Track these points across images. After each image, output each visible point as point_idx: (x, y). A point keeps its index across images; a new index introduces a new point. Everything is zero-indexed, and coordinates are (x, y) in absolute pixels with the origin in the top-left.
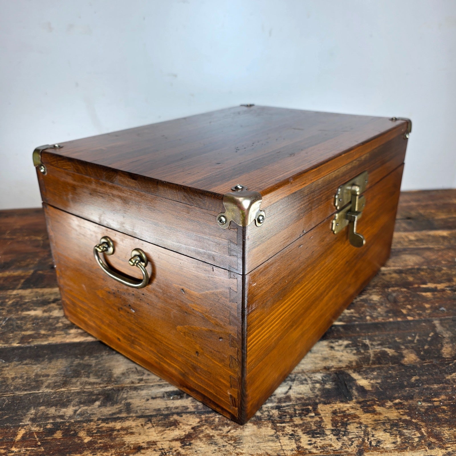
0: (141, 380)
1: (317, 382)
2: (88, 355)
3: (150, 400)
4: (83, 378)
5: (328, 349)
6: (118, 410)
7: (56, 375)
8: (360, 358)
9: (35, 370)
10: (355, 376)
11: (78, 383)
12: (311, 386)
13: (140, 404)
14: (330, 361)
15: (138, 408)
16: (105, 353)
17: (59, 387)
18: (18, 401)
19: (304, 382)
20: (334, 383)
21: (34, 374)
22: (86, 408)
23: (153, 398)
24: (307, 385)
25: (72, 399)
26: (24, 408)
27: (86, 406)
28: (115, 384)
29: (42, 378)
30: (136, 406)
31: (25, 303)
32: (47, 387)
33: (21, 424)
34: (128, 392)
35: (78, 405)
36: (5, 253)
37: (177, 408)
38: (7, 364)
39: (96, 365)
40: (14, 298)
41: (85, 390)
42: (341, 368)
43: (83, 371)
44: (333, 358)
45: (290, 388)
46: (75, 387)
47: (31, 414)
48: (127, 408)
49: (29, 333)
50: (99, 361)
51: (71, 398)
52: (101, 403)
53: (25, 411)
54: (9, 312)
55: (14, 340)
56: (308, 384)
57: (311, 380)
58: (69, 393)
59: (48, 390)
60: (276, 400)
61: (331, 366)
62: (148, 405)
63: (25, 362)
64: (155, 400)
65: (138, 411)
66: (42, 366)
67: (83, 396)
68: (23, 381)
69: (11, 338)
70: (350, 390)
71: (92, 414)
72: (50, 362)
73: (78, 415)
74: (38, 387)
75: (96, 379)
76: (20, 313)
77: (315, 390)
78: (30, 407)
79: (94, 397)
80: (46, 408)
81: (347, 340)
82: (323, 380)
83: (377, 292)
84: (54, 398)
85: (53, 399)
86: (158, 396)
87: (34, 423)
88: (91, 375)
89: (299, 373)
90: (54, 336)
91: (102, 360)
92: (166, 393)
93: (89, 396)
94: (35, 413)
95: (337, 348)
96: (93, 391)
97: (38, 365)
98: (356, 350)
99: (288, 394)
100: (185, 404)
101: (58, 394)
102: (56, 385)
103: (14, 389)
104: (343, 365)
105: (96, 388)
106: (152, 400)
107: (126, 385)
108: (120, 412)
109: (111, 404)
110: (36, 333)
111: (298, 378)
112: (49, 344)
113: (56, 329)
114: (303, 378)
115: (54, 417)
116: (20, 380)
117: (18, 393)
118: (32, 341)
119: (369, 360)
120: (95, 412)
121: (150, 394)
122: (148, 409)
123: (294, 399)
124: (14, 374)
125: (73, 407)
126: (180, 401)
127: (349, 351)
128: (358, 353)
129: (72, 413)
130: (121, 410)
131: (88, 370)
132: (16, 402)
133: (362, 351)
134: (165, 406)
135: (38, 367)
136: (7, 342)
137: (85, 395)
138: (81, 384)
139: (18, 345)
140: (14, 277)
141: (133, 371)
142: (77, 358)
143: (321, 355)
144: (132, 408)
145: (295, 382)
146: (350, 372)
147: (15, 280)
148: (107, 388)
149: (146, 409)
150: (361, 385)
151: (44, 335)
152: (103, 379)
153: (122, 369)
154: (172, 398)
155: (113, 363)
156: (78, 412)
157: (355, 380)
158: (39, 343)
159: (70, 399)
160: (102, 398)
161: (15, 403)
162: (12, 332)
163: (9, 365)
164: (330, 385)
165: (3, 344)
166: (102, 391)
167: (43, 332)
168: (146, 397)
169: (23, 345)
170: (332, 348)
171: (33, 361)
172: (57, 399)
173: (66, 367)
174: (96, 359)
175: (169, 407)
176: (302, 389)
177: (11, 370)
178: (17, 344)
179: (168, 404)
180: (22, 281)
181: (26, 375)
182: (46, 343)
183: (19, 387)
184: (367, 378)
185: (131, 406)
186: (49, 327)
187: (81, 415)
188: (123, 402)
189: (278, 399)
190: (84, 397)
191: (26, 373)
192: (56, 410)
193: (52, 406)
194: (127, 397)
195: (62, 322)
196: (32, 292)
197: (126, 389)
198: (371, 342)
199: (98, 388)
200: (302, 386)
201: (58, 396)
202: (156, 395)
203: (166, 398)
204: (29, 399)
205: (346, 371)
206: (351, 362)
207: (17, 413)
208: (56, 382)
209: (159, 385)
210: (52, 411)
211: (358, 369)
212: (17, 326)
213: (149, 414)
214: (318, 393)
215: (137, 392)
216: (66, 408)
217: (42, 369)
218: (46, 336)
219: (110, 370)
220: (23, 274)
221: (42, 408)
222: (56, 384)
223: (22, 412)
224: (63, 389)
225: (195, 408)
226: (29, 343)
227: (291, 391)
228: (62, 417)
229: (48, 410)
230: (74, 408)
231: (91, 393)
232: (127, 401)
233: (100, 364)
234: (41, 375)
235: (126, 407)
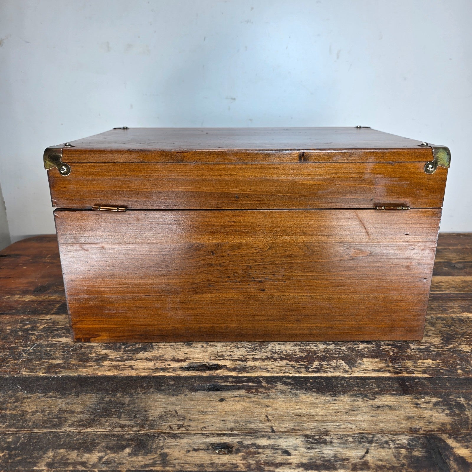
0: (181, 426)
1: (402, 446)
2: (121, 392)
3: (191, 452)
4: (113, 418)
5: (412, 406)
6: (151, 461)
7: (82, 413)
8: (456, 420)
9: (59, 405)
10: (451, 442)
11: (107, 424)
12: (394, 450)
13: (178, 456)
14: (417, 422)
15: (177, 461)
16: (141, 391)
17: (85, 426)
18: (36, 440)
19: (385, 445)
20: (424, 450)
21: (57, 409)
22: (114, 455)
23: (195, 450)
24: (389, 450)
25: (98, 443)
26: (41, 449)
27: (114, 452)
28: (151, 429)
29: (66, 415)
30: (173, 458)
31: (57, 329)
32: (70, 426)
33: (35, 468)
34: (165, 439)
35: (105, 451)
36: (43, 277)
37: (224, 465)
38: (29, 396)
39: (130, 404)
40: (46, 323)
41: (114, 433)
42: (432, 431)
43: (113, 410)
44: (421, 418)
45: (367, 452)
46: (103, 429)
47: (49, 458)
48: (163, 460)
49: (58, 361)
50: (133, 400)
51: (96, 441)
52: (132, 451)
53: (41, 453)
54: (39, 337)
55: (40, 369)
56: (390, 448)
57: (394, 444)
58: (95, 435)
59: (72, 430)
60: (350, 466)
61: (418, 427)
62: (189, 458)
63: (49, 394)
64: (197, 452)
65: (176, 465)
66: (68, 401)
67: (111, 440)
68: (44, 416)
69: (37, 366)
70: (447, 461)
71: (121, 464)
72: (78, 396)
73: (103, 463)
74: (60, 425)
75: (128, 420)
76: (50, 339)
77: (400, 457)
78: (49, 448)
79: (124, 443)
80: (66, 451)
81: (435, 396)
82: (409, 444)
83: (468, 342)
84: (78, 439)
85: (75, 440)
86: (201, 448)
87: (51, 469)
88: (123, 415)
89: (378, 433)
90: (84, 367)
91: (137, 398)
92: (211, 444)
93: (118, 440)
94: (53, 456)
95: (423, 406)
96: (124, 435)
97: (64, 399)
98: (448, 409)
99: (365, 459)
100: (234, 461)
101: (81, 436)
102: (81, 425)
103: (33, 425)
104: (434, 427)
105: (127, 431)
106: (194, 452)
107: (162, 431)
108: (154, 464)
109: (144, 453)
110: (65, 363)
111: (377, 440)
112: (79, 375)
113: (88, 359)
114: (384, 440)
115: (75, 464)
116: (41, 415)
117: (36, 430)
118: (60, 371)
119: (468, 424)
120: (124, 462)
121: (191, 444)
122: (188, 464)
123: (373, 467)
124: (35, 407)
125: (99, 452)
126: (227, 456)
127: (440, 410)
128: (452, 414)
129: (96, 461)
130: (156, 461)
131: (120, 409)
132: (32, 440)
133: (457, 412)
134: (209, 462)
135: (63, 401)
136: (32, 370)
137: (114, 439)
138: (110, 425)
139: (43, 375)
140: (49, 301)
141: (172, 415)
142: (108, 394)
143: (404, 414)
144: (169, 461)
145: (374, 444)
146: (444, 437)
147: (50, 305)
148: (140, 433)
149: (186, 464)
150: (461, 455)
151: (74, 365)
152: (137, 421)
153: (159, 411)
154: (217, 452)
155: (150, 403)
156: (103, 460)
157: (452, 448)
158: (67, 374)
159: (95, 443)
160: (133, 444)
161: (32, 442)
162: (39, 360)
163: (31, 397)
164: (420, 451)
165: (27, 372)
166: (134, 436)
167: (73, 362)
168: (187, 447)
169: (49, 375)
170: (417, 405)
171: (58, 394)
172: (80, 441)
173: (95, 404)
174: (130, 397)
175: (214, 463)
176: (383, 454)
177: (32, 402)
178: (43, 373)
179: (214, 459)
180: (58, 305)
181: (49, 410)
182: (75, 374)
183: (38, 423)
184: (467, 447)
185: (168, 458)
186: (80, 356)
187: (107, 463)
188: (158, 452)
189: (353, 464)
190: (113, 442)
191: (49, 407)
192: (78, 455)
193: (73, 450)
194: (163, 446)
195: (95, 352)
196: (66, 318)
197: (162, 436)
198: (467, 402)
199: (130, 432)
200: (382, 450)
201: (82, 438)
202: (198, 446)
203: (210, 451)
204: (49, 438)
205: (439, 436)
206: (444, 424)
207: (32, 454)
208: (82, 421)
209: (203, 434)
210: (73, 455)
211: (454, 435)
212: (45, 354)
213: (190, 470)
214: (405, 461)
215: (176, 440)
216: (90, 454)
217: (68, 404)
218: (76, 367)
219: (145, 411)
220: (58, 299)
221: (62, 451)
222: (81, 423)
223: (38, 454)
224: (89, 430)
225: (247, 468)
226: (56, 373)
227: (368, 455)
228: (84, 464)
229: (68, 454)
230: (99, 455)
231: (121, 437)
232: (163, 451)
233: (135, 404)
234: (65, 411)
235: (161, 458)
